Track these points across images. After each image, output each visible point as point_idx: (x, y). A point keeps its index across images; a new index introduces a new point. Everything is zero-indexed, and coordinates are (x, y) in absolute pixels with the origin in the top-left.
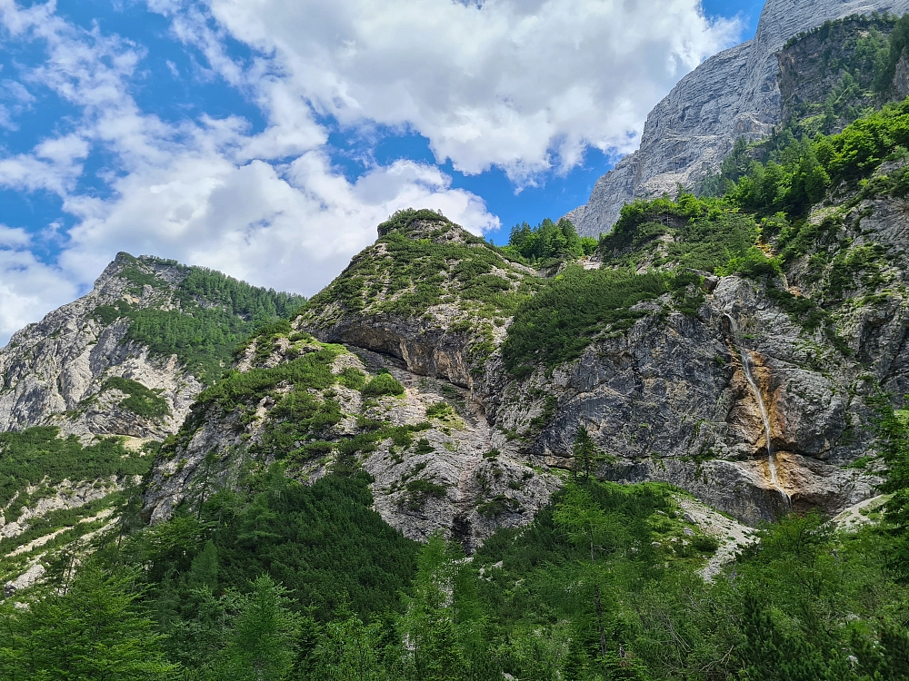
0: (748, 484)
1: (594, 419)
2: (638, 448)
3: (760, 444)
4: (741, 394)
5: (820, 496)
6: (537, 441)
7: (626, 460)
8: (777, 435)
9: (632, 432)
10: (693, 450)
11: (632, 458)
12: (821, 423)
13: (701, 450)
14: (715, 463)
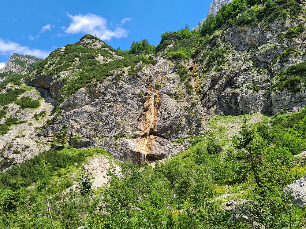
0: (130, 150)
1: (78, 120)
2: (93, 133)
3: (146, 132)
4: (146, 110)
5: (157, 155)
6: (46, 130)
7: (85, 138)
8: (152, 128)
9: (93, 126)
10: (116, 134)
11: (89, 138)
12: (169, 122)
13: (119, 134)
14: (122, 140)
